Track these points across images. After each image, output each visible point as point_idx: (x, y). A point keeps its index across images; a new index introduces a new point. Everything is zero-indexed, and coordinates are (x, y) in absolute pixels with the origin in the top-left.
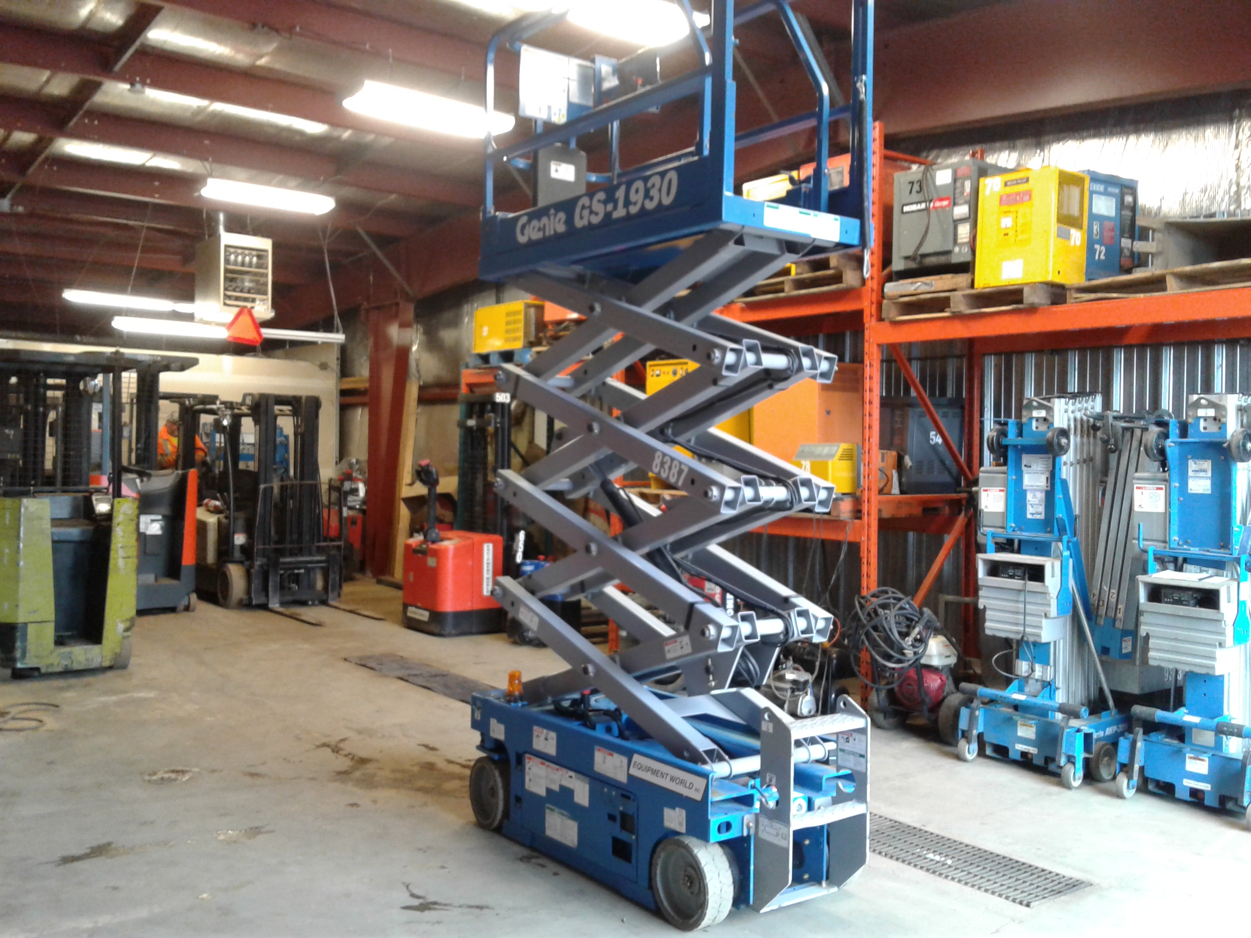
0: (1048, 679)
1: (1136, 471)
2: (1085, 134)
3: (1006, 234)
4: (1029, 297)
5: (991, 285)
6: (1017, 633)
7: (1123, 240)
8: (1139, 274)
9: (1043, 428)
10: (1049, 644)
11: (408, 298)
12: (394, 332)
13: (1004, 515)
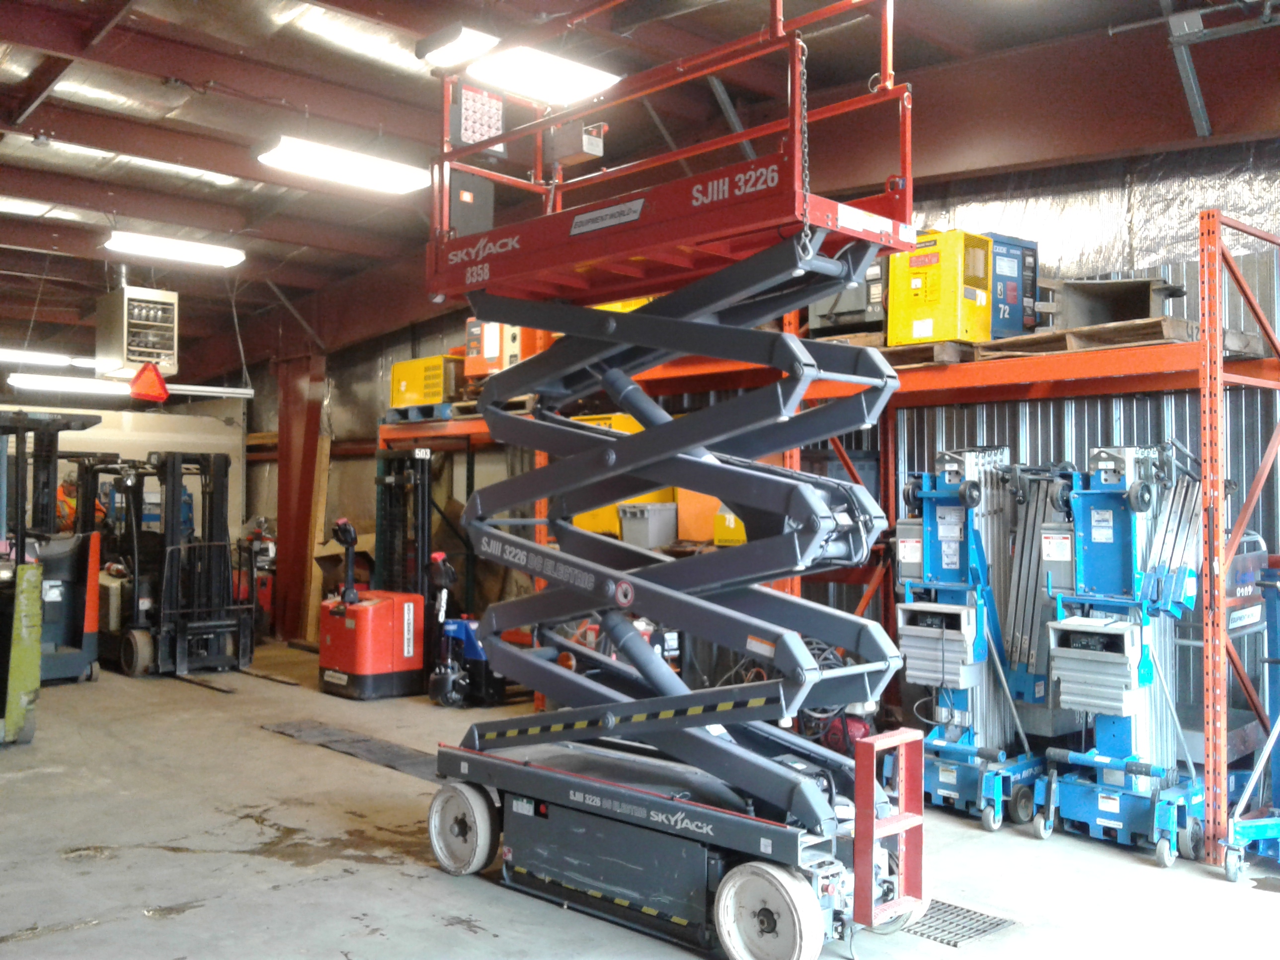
0: (967, 725)
1: (1044, 521)
2: (987, 197)
3: (916, 295)
4: (941, 355)
5: (904, 343)
6: (936, 680)
7: (1025, 299)
8: (1041, 333)
9: (955, 481)
10: (966, 691)
11: (320, 352)
12: (305, 386)
13: (921, 565)
